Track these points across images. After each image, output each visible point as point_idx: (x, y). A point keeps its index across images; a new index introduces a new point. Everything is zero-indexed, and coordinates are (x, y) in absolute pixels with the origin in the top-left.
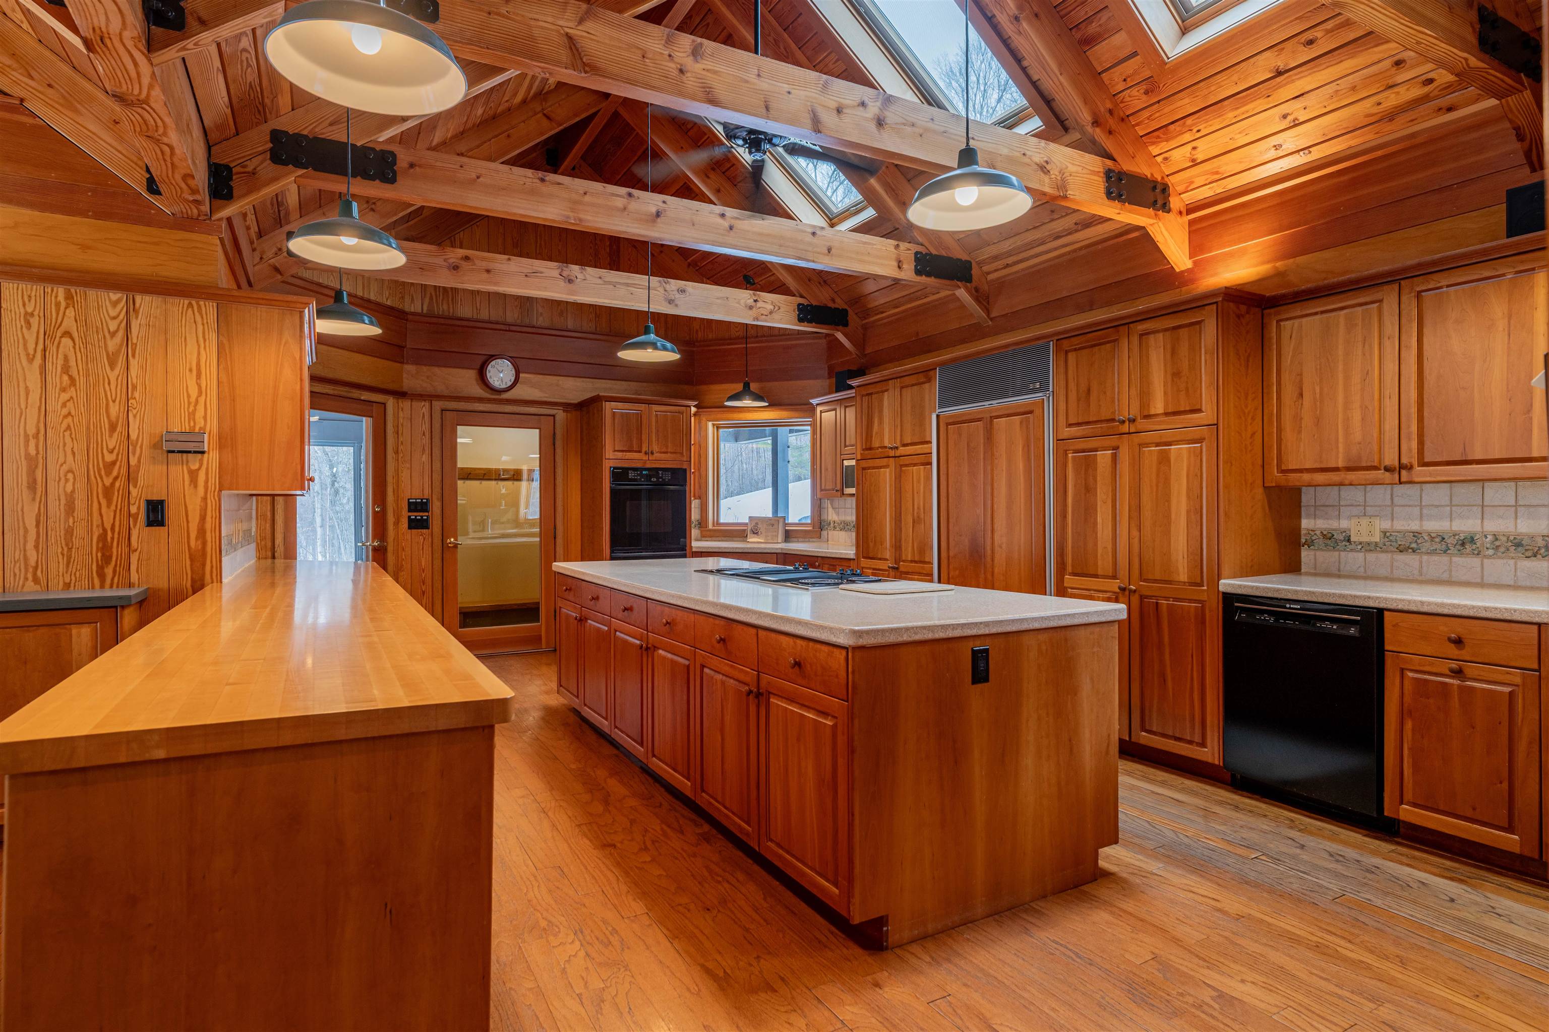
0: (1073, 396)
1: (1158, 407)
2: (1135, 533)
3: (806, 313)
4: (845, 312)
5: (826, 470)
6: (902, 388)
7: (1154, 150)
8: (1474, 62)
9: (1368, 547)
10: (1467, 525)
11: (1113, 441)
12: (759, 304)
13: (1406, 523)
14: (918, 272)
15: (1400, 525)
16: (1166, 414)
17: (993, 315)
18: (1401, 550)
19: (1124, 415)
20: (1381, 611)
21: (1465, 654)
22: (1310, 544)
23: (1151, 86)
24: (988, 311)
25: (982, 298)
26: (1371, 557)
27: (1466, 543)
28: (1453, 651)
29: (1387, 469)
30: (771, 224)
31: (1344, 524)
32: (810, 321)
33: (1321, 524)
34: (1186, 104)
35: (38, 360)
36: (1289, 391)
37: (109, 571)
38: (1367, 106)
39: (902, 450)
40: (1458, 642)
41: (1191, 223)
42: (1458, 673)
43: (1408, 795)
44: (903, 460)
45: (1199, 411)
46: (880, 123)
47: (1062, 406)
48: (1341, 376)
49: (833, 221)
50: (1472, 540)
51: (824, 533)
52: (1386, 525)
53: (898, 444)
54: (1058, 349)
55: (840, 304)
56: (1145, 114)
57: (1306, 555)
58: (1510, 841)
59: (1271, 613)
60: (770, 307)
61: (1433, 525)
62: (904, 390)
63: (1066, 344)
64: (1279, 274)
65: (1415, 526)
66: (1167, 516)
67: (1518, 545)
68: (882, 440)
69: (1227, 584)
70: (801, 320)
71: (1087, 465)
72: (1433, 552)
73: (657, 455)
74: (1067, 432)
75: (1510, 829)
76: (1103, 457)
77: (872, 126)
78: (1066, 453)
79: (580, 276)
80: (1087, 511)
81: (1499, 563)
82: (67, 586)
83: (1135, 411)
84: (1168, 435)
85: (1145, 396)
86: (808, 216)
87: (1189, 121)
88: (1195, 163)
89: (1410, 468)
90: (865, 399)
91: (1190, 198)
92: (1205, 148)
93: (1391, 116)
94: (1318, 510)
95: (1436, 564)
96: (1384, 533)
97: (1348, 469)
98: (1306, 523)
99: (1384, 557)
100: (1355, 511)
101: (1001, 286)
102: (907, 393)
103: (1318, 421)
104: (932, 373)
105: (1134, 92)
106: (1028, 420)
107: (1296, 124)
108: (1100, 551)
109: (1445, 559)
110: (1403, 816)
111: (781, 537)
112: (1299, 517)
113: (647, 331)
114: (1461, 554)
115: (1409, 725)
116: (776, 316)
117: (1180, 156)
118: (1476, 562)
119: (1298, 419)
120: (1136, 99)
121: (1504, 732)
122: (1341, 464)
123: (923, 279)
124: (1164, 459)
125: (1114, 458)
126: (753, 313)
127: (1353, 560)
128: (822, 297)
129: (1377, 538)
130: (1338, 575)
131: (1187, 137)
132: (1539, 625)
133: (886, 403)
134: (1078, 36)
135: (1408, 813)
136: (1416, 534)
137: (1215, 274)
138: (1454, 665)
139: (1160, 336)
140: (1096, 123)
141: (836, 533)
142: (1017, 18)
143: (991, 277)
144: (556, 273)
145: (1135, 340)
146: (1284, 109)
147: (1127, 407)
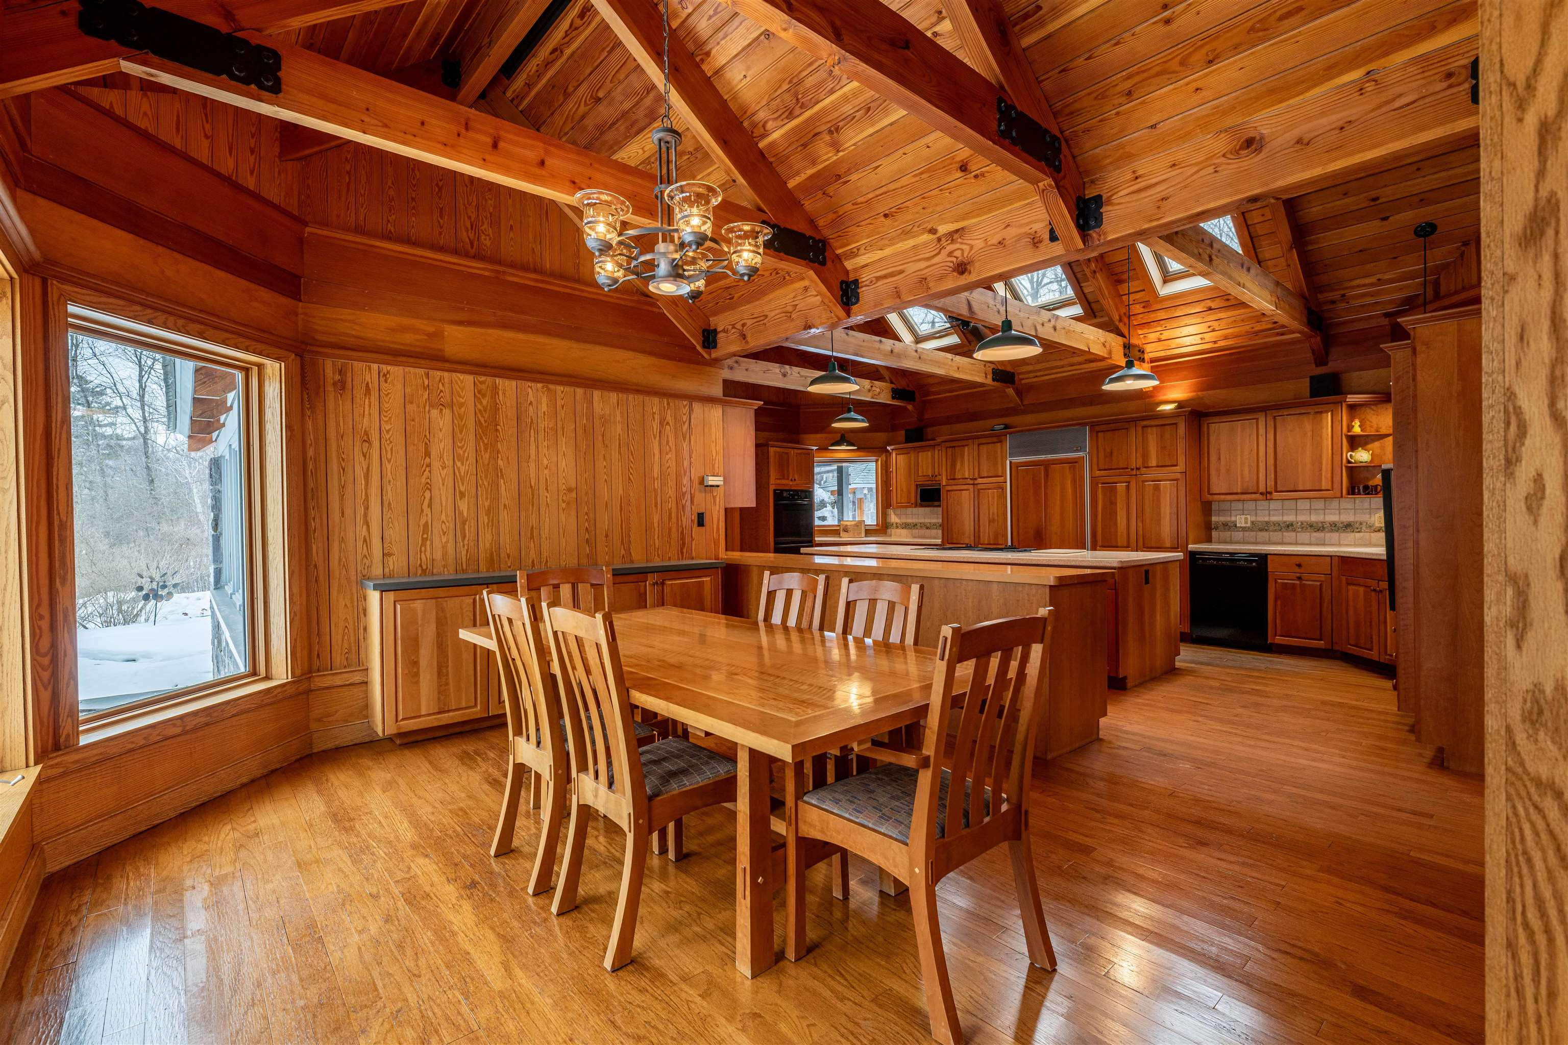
0: (1101, 455)
1: (1153, 462)
2: (1140, 524)
3: (897, 394)
4: (913, 393)
5: (902, 490)
6: (979, 445)
7: (1140, 332)
8: (1306, 329)
9: (1244, 529)
10: (1290, 518)
11: (1127, 478)
12: (874, 388)
13: (1263, 518)
14: (994, 380)
15: (1260, 519)
16: (1158, 466)
17: (1026, 402)
18: (1261, 530)
19: (1134, 466)
20: (1266, 555)
21: (1302, 570)
22: (1216, 528)
23: (1146, 304)
24: (1022, 400)
25: (1019, 393)
26: (1247, 534)
27: (1289, 526)
28: (1297, 569)
29: (1262, 494)
30: (888, 343)
31: (1233, 519)
32: (897, 399)
33: (1222, 519)
34: (1162, 315)
35: (658, 438)
36: (1213, 458)
37: (685, 551)
38: (1248, 328)
39: (980, 481)
40: (1299, 565)
41: (1152, 367)
42: (1299, 578)
43: (1278, 632)
44: (980, 487)
45: (1176, 465)
46: (1055, 328)
47: (1095, 460)
48: (1239, 452)
49: (918, 340)
50: (1292, 525)
51: (889, 531)
52: (1253, 519)
53: (976, 476)
54: (1091, 431)
55: (911, 388)
56: (1141, 316)
57: (1214, 534)
58: (1321, 644)
59: (1214, 559)
60: (878, 390)
61: (1275, 519)
62: (981, 447)
63: (1097, 428)
64: (1199, 398)
65: (1266, 519)
66: (1159, 514)
67: (1311, 526)
68: (964, 474)
69: (1191, 547)
70: (893, 398)
71: (1111, 491)
72: (1275, 531)
73: (797, 482)
74: (1098, 473)
75: (1320, 640)
76: (1121, 487)
77: (1052, 330)
78: (1097, 484)
79: (789, 372)
80: (1111, 514)
81: (1303, 534)
82: (670, 559)
83: (1139, 464)
84: (1160, 476)
85: (1145, 456)
86: (907, 337)
87: (1162, 322)
88: (1160, 340)
89: (1270, 493)
90: (950, 450)
91: (1152, 355)
92: (1166, 335)
93: (1257, 333)
94: (1220, 512)
95: (1276, 536)
96: (1252, 522)
97: (1242, 493)
98: (1214, 519)
99: (1253, 534)
100: (1239, 512)
101: (1031, 387)
102: (984, 449)
103: (1228, 471)
104: (1003, 438)
105: (1137, 306)
106: (1074, 467)
107: (1213, 331)
108: (1119, 534)
109: (1280, 533)
110: (1276, 641)
111: (863, 534)
112: (1211, 516)
113: (849, 411)
114: (1287, 531)
115: (1279, 602)
116: (882, 396)
117: (1153, 337)
118: (1294, 534)
119: (1218, 470)
120: (1137, 309)
121: (1318, 601)
122: (1239, 491)
123: (996, 383)
124: (1157, 488)
125: (1128, 487)
126: (870, 394)
127: (1238, 535)
128: (902, 384)
129: (1249, 525)
130: (1231, 542)
131: (1159, 329)
132: (1331, 556)
133: (966, 453)
134: (1116, 278)
135: (1279, 640)
136: (1267, 523)
137: (1165, 395)
138: (1298, 575)
139: (1154, 429)
140: (1120, 320)
141: (898, 530)
142: (1095, 272)
143: (1023, 382)
144: (777, 370)
145: (1140, 430)
146: (1209, 324)
147: (1135, 460)
